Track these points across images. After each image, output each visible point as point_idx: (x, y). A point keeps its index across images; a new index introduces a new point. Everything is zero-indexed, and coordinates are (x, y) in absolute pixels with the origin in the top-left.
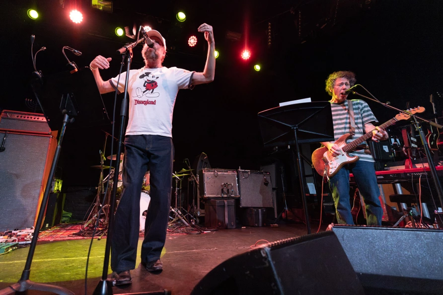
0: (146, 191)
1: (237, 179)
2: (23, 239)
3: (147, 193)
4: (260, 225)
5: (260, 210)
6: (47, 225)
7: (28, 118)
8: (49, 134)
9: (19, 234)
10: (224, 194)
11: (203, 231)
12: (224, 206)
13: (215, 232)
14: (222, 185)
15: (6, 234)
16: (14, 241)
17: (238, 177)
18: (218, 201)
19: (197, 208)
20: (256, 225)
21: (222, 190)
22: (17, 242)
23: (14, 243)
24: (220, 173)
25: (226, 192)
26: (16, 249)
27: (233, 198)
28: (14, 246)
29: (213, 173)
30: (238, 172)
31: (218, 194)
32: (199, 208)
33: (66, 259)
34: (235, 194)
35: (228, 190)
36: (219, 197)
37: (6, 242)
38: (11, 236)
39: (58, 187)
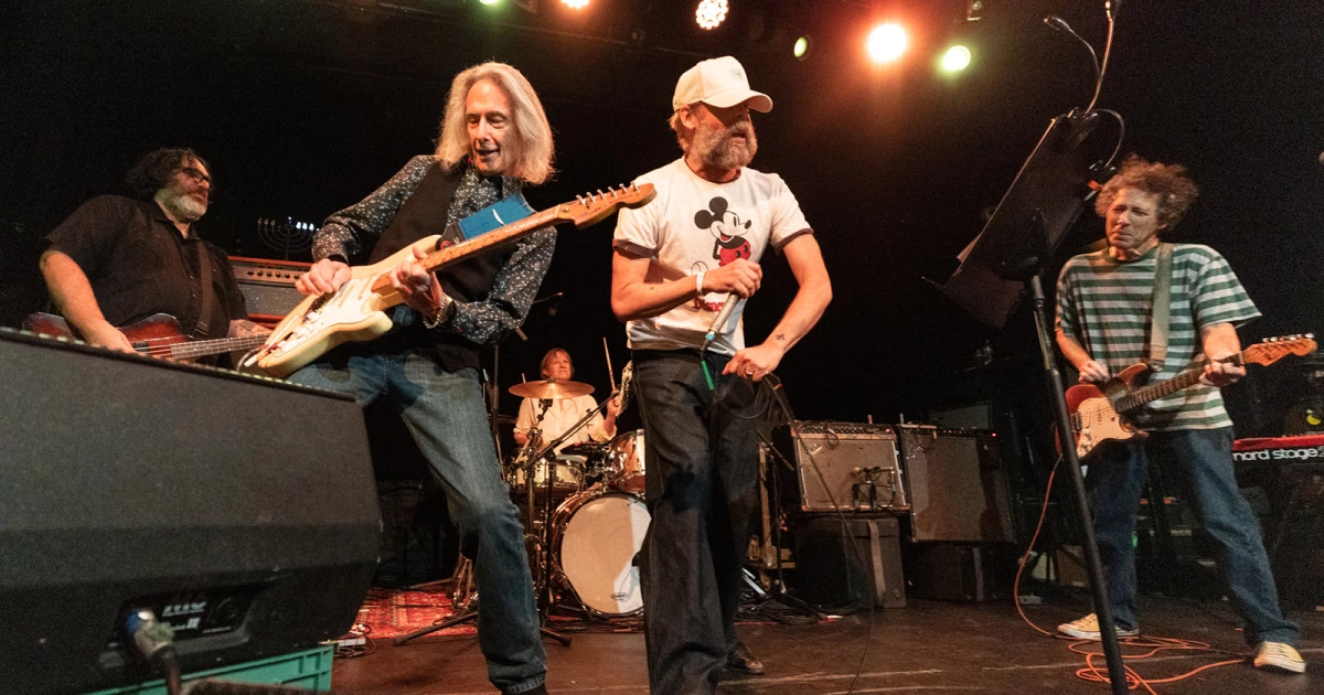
1: (896, 453)
4: (980, 597)
5: (976, 552)
7: (269, 275)
10: (862, 502)
11: (822, 615)
12: (868, 538)
13: (854, 618)
14: (853, 475)
17: (899, 446)
18: (848, 523)
20: (969, 597)
21: (856, 488)
24: (844, 436)
25: (867, 494)
27: (890, 513)
29: (821, 436)
30: (898, 431)
31: (842, 502)
34: (896, 501)
35: (873, 489)
36: (846, 511)
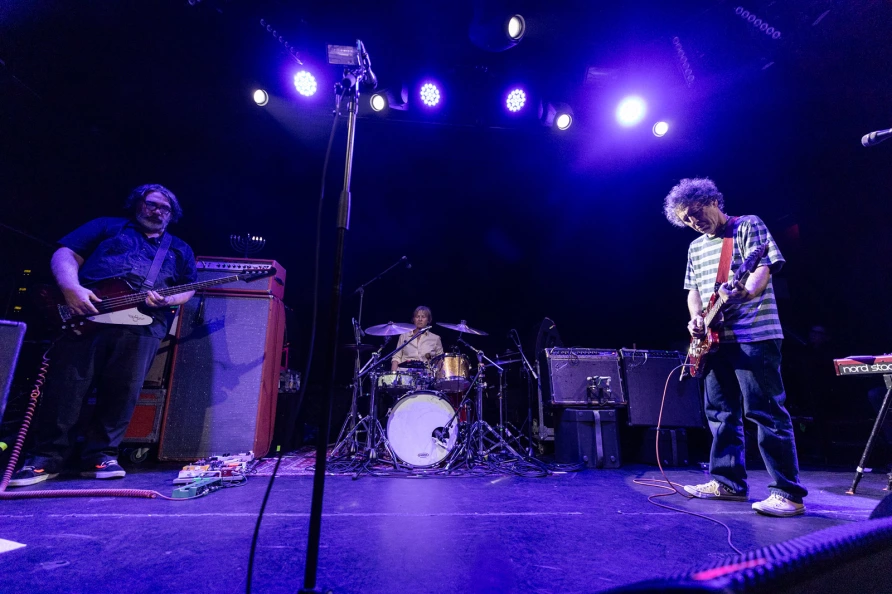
0: (437, 392)
1: (619, 367)
2: (229, 473)
3: (438, 395)
4: (675, 463)
6: (279, 448)
8: (268, 294)
9: (226, 462)
10: (592, 399)
11: (550, 472)
12: (593, 422)
13: (575, 474)
14: (586, 381)
15: (207, 462)
16: (217, 475)
17: (621, 363)
18: (580, 412)
19: (538, 425)
20: (666, 462)
21: (589, 390)
22: (220, 477)
23: (216, 479)
24: (583, 356)
25: (597, 395)
26: (216, 490)
27: (611, 406)
28: (214, 484)
29: (566, 356)
31: (580, 399)
32: (542, 425)
33: (288, 515)
34: (617, 398)
35: (601, 391)
36: (582, 405)
37: (206, 475)
38: (213, 466)
39: (295, 383)
